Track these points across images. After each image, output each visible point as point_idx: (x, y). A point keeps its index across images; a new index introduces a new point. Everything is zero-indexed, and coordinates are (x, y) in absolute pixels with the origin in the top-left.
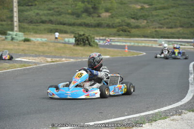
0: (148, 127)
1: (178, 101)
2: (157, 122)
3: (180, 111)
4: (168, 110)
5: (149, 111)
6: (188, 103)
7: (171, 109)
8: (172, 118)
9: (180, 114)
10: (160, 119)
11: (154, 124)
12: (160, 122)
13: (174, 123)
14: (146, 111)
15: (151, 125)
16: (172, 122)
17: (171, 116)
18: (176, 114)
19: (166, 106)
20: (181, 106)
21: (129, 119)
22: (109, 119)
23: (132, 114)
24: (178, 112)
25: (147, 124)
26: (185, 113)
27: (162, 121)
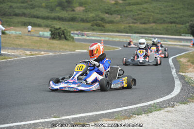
0: (146, 118)
1: (168, 94)
2: (153, 113)
3: (172, 103)
4: (161, 102)
5: (143, 103)
6: (177, 95)
7: (163, 101)
8: (166, 109)
9: (173, 106)
10: (155, 111)
11: (150, 115)
12: (156, 113)
13: (169, 114)
14: (140, 103)
15: (148, 116)
16: (167, 113)
17: (165, 107)
18: (169, 106)
19: (157, 98)
20: (172, 98)
21: (125, 110)
22: (106, 110)
23: (128, 106)
24: (170, 104)
25: (144, 115)
26: (177, 105)
27: (158, 112)
